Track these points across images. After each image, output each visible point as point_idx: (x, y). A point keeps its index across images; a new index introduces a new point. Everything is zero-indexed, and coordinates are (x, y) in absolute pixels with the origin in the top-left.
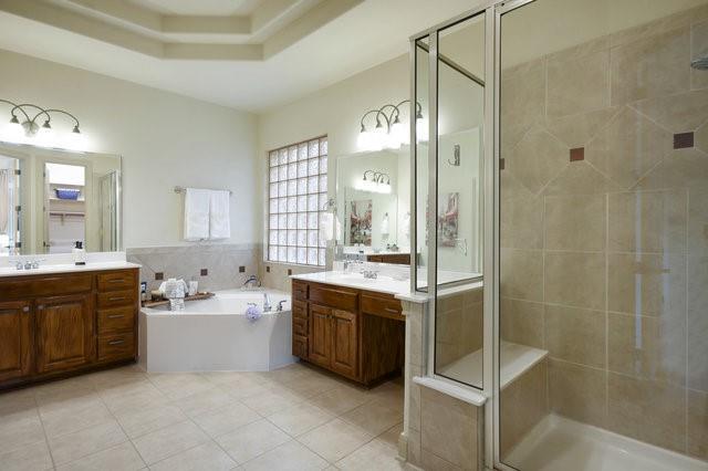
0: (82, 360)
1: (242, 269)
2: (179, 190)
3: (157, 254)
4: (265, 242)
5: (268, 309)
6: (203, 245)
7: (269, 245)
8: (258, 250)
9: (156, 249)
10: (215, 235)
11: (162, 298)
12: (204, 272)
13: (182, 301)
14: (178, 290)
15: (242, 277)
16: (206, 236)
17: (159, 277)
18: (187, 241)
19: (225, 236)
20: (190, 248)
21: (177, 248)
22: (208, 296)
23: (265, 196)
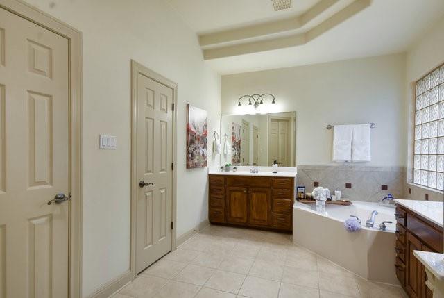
0: (266, 223)
1: (384, 188)
2: (330, 127)
3: (315, 170)
4: (409, 165)
5: (370, 224)
6: (347, 166)
7: (413, 169)
8: (402, 173)
9: (315, 167)
10: (356, 159)
11: (312, 199)
12: (348, 186)
13: (324, 203)
14: (322, 195)
15: (385, 194)
16: (349, 159)
17: (316, 184)
18: (335, 162)
19: (364, 160)
20: (337, 167)
21: (328, 167)
22: (347, 204)
23: (410, 124)
